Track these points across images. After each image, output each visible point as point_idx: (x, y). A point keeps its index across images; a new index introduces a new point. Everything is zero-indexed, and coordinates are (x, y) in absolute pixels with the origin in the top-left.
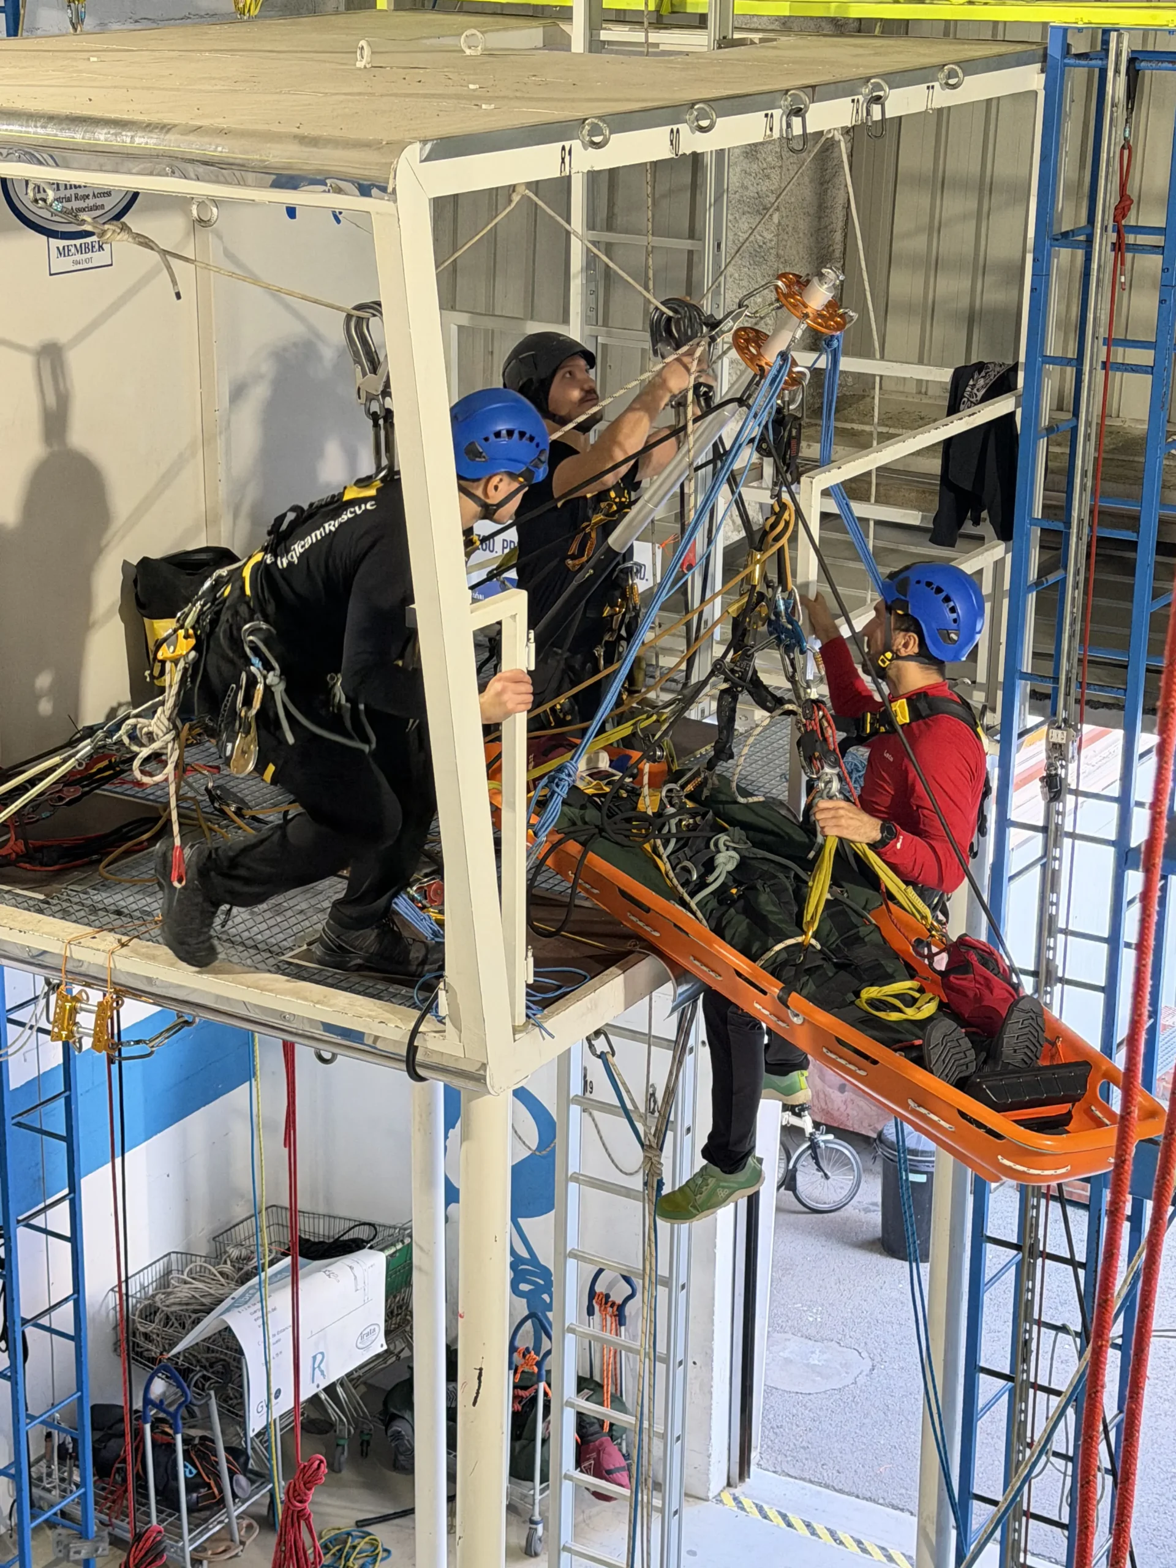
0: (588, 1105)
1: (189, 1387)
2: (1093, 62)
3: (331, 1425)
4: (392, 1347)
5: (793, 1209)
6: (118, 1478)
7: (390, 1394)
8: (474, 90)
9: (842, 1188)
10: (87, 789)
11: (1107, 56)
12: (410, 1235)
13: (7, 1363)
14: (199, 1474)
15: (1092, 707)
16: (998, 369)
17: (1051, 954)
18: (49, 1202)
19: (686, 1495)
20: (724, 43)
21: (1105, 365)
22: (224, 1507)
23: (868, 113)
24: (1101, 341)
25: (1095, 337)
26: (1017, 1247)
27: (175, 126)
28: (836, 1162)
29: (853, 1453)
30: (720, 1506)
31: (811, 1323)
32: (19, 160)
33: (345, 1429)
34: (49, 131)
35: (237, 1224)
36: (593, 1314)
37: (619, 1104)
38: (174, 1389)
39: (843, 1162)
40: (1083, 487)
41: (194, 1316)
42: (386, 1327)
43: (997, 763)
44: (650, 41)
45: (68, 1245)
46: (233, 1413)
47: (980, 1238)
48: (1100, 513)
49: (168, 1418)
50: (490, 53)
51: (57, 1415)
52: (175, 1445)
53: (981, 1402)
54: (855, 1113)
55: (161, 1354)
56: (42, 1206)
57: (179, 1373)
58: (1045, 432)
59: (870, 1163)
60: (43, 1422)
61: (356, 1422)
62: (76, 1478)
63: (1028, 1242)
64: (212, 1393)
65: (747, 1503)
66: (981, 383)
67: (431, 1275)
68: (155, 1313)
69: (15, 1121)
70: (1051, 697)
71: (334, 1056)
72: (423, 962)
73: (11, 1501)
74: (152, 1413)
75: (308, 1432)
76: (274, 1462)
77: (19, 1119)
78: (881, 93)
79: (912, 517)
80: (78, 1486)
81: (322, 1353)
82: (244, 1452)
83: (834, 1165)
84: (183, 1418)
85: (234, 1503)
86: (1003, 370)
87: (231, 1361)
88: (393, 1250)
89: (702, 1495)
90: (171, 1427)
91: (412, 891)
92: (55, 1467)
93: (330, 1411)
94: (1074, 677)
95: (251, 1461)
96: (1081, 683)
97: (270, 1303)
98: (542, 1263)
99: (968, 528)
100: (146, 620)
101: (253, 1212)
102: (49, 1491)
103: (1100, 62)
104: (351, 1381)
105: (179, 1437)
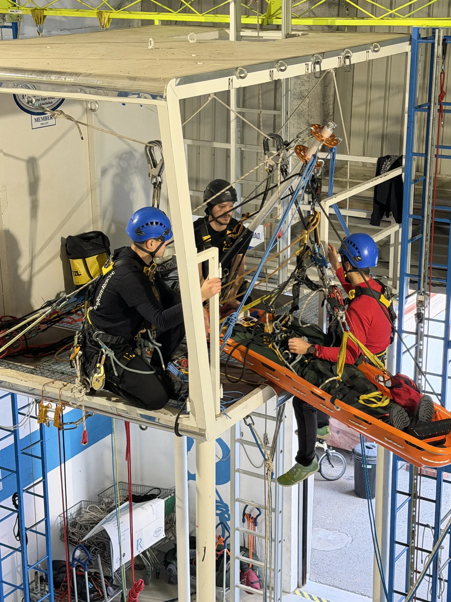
0: (242, 442)
1: (90, 553)
2: (429, 41)
3: (145, 566)
4: (167, 536)
5: (320, 479)
6: (63, 589)
7: (167, 555)
8: (194, 57)
9: (339, 471)
10: (49, 325)
11: (434, 39)
12: (174, 493)
13: (20, 545)
14: (94, 586)
15: (433, 286)
16: (395, 158)
17: (420, 382)
18: (35, 482)
19: (283, 592)
20: (288, 36)
21: (436, 156)
22: (104, 599)
23: (345, 62)
24: (434, 146)
25: (432, 145)
26: (409, 495)
27: (81, 74)
28: (336, 461)
29: (346, 574)
30: (295, 595)
31: (328, 524)
32: (22, 87)
33: (150, 568)
34: (33, 76)
35: (107, 489)
36: (245, 522)
37: (255, 442)
38: (84, 554)
39: (339, 461)
40: (429, 203)
41: (91, 525)
42: (165, 528)
43: (398, 309)
44: (260, 35)
45: (43, 499)
46: (107, 563)
47: (395, 491)
48: (435, 211)
49: (82, 565)
50: (199, 42)
51: (39, 565)
52: (85, 575)
53: (396, 555)
54: (343, 442)
55: (79, 540)
56: (32, 484)
57: (86, 547)
58: (413, 182)
59: (349, 461)
60: (34, 568)
61: (154, 565)
62: (47, 589)
63: (413, 492)
64: (99, 555)
65: (305, 594)
66: (388, 164)
67: (183, 509)
68: (76, 524)
69: (22, 452)
70: (418, 282)
71: (147, 427)
72: (180, 390)
73: (22, 598)
74: (76, 563)
75: (137, 570)
76: (123, 582)
77: (23, 451)
78: (349, 55)
79: (363, 215)
80: (48, 592)
81: (141, 539)
82: (111, 578)
83: (335, 462)
84: (88, 565)
85: (108, 598)
86: (397, 158)
87: (106, 542)
88: (167, 498)
89: (288, 591)
90: (83, 569)
91: (175, 363)
92: (39, 585)
93: (144, 561)
94: (426, 275)
95: (114, 581)
96: (429, 277)
97: (121, 520)
98: (225, 502)
99: (385, 218)
100: (70, 260)
101: (113, 484)
102: (36, 594)
103: (432, 41)
104: (152, 549)
105: (86, 573)
